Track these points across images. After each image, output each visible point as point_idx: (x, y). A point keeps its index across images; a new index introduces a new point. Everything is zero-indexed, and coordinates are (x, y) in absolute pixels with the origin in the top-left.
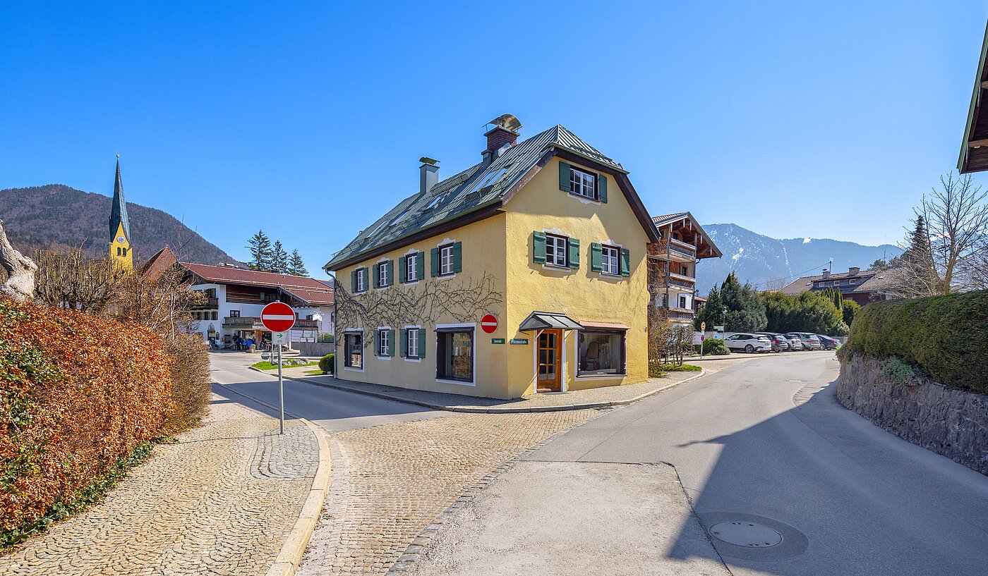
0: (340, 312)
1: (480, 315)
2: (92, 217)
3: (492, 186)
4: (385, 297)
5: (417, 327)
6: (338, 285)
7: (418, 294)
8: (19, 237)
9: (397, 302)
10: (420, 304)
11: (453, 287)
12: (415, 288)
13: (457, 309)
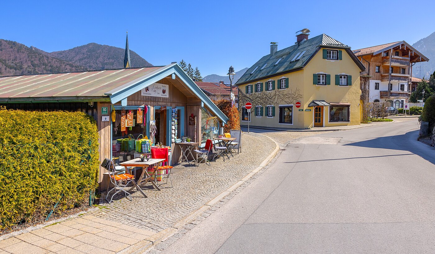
0: (241, 101)
1: (295, 102)
2: (104, 56)
3: (299, 60)
4: (259, 95)
5: (272, 106)
6: (240, 91)
7: (272, 95)
8: (80, 68)
9: (264, 97)
10: (273, 98)
11: (285, 93)
12: (271, 92)
13: (287, 100)
